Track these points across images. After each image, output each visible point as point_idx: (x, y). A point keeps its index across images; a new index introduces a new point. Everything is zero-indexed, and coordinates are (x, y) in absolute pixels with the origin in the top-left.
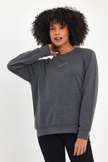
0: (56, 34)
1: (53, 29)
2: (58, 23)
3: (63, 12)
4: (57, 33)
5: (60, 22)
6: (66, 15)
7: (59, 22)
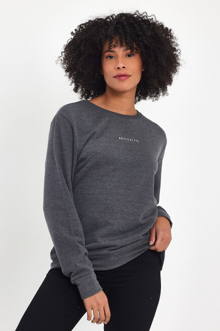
0: (118, 68)
1: (111, 57)
2: (122, 46)
3: (133, 22)
4: (121, 65)
5: (126, 44)
6: (138, 28)
7: (124, 44)
